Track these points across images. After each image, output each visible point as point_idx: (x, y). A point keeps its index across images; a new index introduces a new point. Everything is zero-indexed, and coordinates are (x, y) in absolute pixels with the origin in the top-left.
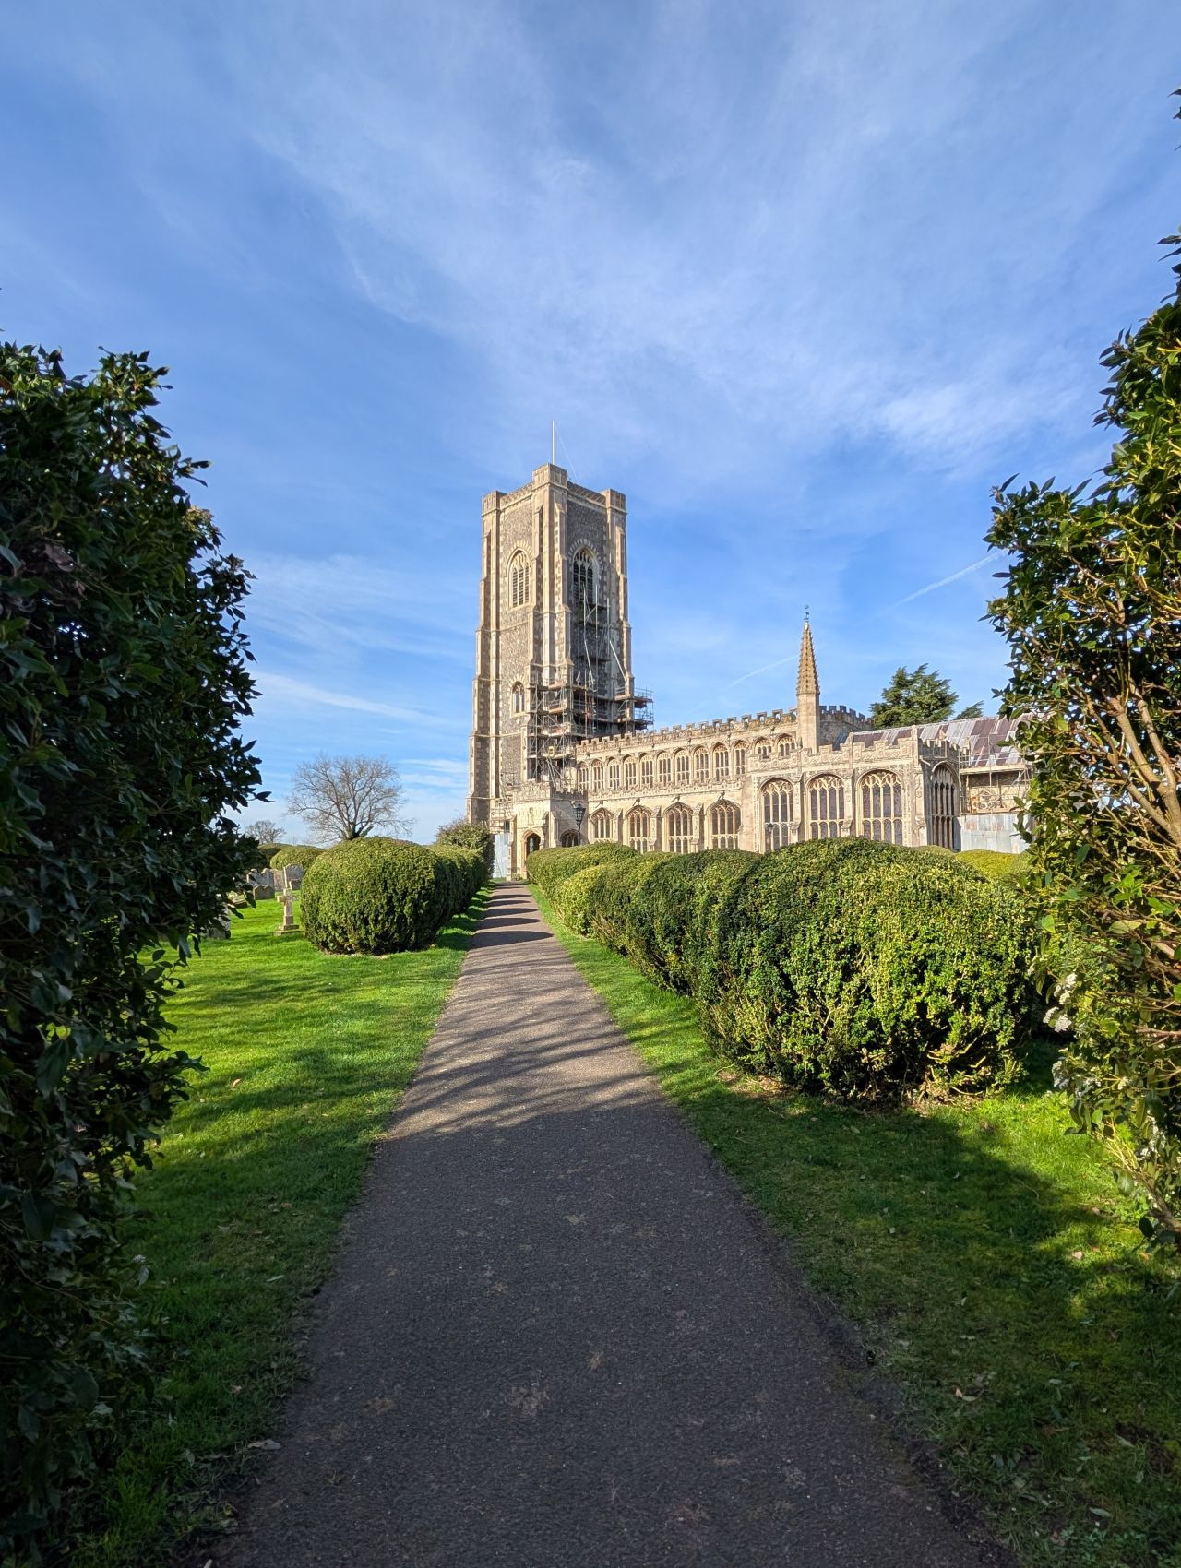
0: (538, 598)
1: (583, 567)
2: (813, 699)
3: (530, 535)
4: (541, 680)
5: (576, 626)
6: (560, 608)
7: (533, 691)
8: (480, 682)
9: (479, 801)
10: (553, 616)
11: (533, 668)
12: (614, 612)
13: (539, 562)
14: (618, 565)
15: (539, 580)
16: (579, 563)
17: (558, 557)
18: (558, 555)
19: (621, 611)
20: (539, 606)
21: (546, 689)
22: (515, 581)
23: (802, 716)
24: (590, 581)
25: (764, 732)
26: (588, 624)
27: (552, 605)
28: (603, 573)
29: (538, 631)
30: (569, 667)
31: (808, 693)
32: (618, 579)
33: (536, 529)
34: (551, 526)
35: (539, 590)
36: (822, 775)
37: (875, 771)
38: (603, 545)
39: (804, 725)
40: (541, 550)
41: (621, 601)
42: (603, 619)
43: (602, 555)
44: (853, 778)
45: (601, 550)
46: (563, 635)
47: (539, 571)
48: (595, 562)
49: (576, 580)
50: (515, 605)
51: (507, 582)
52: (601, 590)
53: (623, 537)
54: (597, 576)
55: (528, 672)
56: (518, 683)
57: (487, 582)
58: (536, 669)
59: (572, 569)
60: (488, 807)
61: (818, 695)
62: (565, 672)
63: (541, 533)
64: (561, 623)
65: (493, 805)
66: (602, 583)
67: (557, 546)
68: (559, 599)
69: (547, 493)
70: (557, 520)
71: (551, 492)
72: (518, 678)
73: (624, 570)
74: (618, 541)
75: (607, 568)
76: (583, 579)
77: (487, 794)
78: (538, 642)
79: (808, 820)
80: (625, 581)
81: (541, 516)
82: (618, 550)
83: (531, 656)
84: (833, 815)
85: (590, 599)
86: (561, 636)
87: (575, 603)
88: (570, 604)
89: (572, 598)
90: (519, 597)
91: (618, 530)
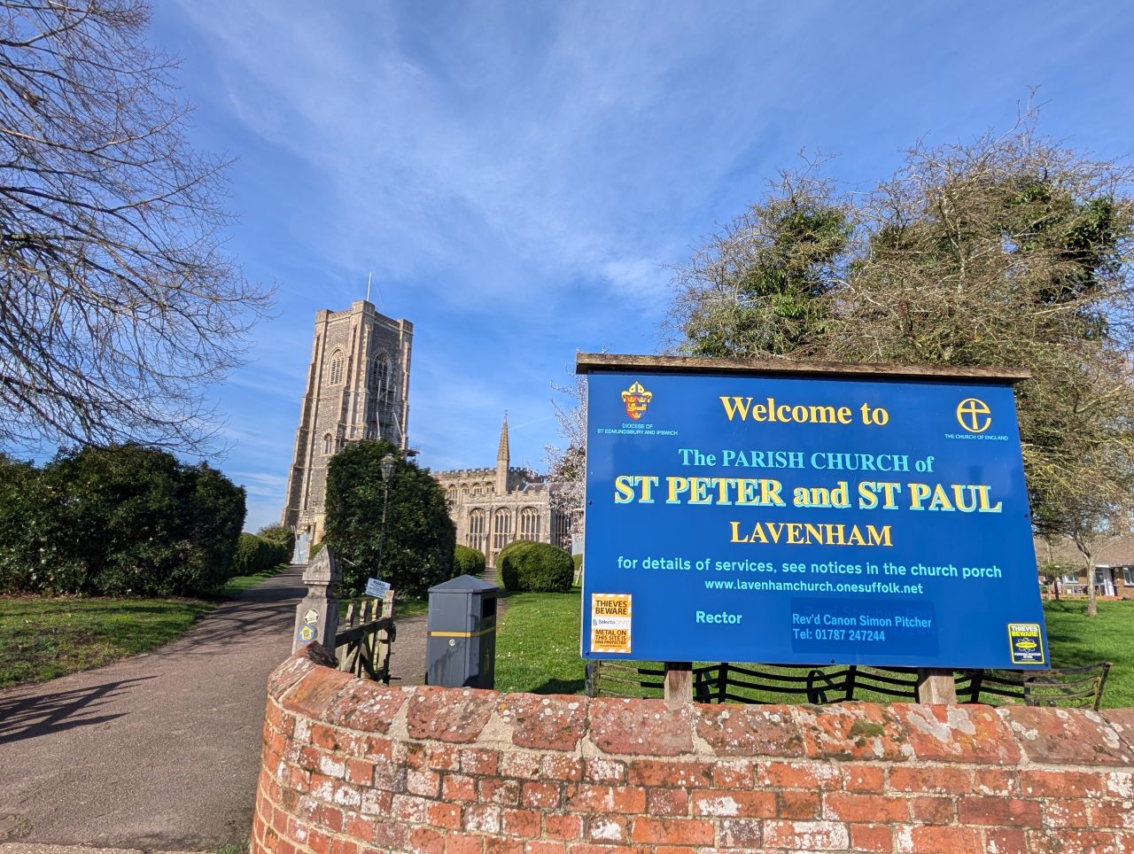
0: (348, 382)
1: (381, 365)
2: (505, 463)
3: (347, 341)
4: (344, 434)
5: (372, 403)
6: (362, 390)
7: (338, 441)
8: (301, 431)
9: (292, 512)
10: (357, 394)
11: (339, 426)
12: (399, 395)
13: (351, 359)
14: (404, 366)
15: (350, 371)
16: (379, 362)
17: (364, 357)
18: (364, 355)
19: (404, 395)
20: (348, 387)
21: (347, 441)
22: (334, 368)
23: (499, 473)
24: (385, 374)
25: (478, 480)
26: (380, 401)
27: (357, 387)
28: (394, 370)
29: (345, 403)
30: (365, 428)
31: (502, 459)
32: (403, 375)
33: (351, 339)
34: (362, 338)
35: (349, 377)
36: (502, 508)
37: (529, 507)
38: (395, 352)
39: (500, 478)
40: (353, 352)
41: (404, 389)
42: (391, 398)
43: (394, 359)
44: (517, 510)
45: (394, 356)
46: (362, 407)
47: (350, 365)
48: (389, 362)
49: (375, 372)
50: (332, 383)
51: (328, 368)
52: (391, 380)
53: (409, 349)
54: (390, 371)
55: (336, 428)
56: (328, 434)
57: (314, 366)
58: (342, 427)
59: (373, 366)
60: (298, 516)
61: (508, 461)
62: (361, 431)
63: (354, 341)
64: (362, 399)
65: (301, 515)
66: (393, 376)
67: (364, 351)
68: (362, 384)
69: (361, 318)
70: (366, 335)
71: (363, 317)
72: (329, 431)
73: (408, 370)
74: (406, 351)
75: (397, 367)
76: (380, 372)
77: (298, 507)
78: (345, 410)
79: (493, 533)
80: (408, 376)
81: (355, 331)
82: (405, 357)
83: (339, 418)
84: (506, 531)
85: (384, 385)
86: (361, 407)
87: (372, 388)
88: (369, 388)
89: (371, 384)
90: (336, 378)
91: (406, 345)
